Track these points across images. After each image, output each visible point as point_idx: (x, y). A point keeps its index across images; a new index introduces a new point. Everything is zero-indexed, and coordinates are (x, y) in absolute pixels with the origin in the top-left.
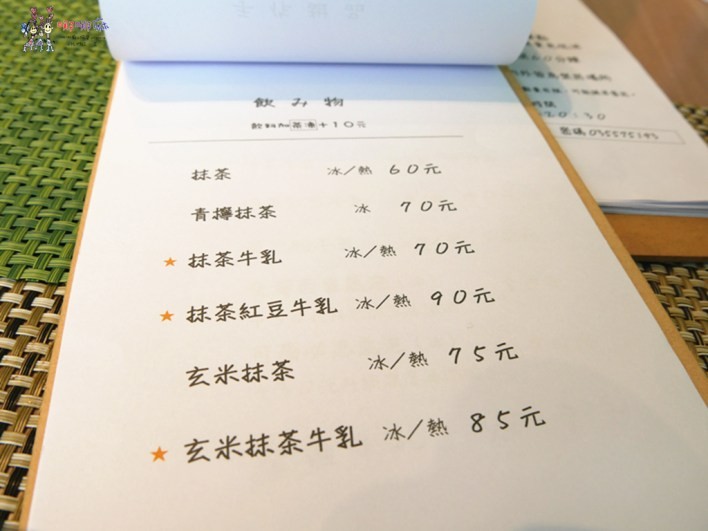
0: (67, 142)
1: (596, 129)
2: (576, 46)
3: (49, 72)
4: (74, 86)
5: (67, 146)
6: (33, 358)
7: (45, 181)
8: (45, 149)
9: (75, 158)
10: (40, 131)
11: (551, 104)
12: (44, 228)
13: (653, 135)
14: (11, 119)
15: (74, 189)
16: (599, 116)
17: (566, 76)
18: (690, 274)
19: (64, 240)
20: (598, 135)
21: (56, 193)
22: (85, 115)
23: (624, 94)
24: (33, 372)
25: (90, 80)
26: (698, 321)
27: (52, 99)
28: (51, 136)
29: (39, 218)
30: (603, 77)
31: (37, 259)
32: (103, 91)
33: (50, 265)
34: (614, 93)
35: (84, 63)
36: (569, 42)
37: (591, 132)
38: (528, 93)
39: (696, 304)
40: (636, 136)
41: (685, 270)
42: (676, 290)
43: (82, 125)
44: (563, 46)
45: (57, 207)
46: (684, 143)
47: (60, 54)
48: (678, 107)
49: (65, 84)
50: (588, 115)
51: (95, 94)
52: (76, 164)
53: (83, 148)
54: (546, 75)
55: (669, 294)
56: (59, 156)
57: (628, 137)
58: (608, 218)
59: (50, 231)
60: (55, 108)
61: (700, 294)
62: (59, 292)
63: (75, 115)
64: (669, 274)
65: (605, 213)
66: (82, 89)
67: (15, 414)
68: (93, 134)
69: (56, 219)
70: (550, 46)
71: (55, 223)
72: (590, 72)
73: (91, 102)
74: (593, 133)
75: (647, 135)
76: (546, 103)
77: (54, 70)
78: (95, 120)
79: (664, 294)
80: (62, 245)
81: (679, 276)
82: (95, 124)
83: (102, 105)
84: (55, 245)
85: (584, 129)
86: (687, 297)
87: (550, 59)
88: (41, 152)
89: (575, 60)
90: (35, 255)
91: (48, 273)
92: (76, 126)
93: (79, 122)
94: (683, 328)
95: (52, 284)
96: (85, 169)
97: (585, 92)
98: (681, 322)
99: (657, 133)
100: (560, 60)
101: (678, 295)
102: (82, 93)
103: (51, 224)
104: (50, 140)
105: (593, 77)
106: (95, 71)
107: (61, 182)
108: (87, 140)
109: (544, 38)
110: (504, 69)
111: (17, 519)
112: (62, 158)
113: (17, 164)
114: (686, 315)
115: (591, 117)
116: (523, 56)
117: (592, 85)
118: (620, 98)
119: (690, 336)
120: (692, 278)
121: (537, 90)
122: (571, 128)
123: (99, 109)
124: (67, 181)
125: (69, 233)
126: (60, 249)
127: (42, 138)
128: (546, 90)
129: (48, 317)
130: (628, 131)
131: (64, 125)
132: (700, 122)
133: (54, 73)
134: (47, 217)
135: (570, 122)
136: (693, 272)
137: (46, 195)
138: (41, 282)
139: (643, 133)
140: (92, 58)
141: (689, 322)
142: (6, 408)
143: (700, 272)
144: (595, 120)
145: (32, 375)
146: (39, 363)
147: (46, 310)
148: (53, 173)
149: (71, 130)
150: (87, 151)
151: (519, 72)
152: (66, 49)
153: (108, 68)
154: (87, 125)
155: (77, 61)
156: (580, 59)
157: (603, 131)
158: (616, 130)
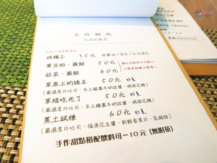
0: (23, 44)
2: (173, 11)
3: (16, 22)
4: (24, 26)
5: (23, 46)
6: (19, 110)
7: (17, 56)
8: (17, 46)
9: (26, 49)
10: (15, 41)
11: (165, 30)
12: (19, 71)
13: (195, 39)
14: (6, 37)
15: (26, 59)
16: (180, 33)
17: (170, 21)
18: (206, 80)
19: (25, 75)
20: (179, 39)
21: (21, 60)
22: (28, 36)
23: (187, 26)
24: (19, 114)
25: (28, 24)
26: (208, 94)
27: (17, 31)
28: (18, 42)
29: (17, 68)
30: (181, 21)
31: (17, 80)
32: (33, 28)
33: (21, 82)
34: (184, 26)
37: (177, 38)
38: (159, 26)
39: (208, 89)
40: (190, 39)
41: (205, 79)
42: (202, 85)
43: (27, 39)
44: (169, 11)
45: (22, 64)
46: (204, 41)
47: (19, 16)
48: (202, 30)
49: (21, 26)
50: (176, 33)
51: (30, 29)
52: (26, 51)
53: (28, 46)
54: (164, 21)
55: (200, 86)
56: (21, 49)
57: (188, 39)
58: (182, 64)
59: (20, 72)
60: (19, 34)
61: (209, 86)
62: (25, 90)
63: (25, 36)
64: (200, 81)
65: (181, 63)
66: (26, 27)
67: (15, 126)
68: (31, 42)
69: (22, 68)
70: (165, 11)
71: (22, 69)
72: (177, 20)
73: (29, 32)
74: (178, 38)
75: (194, 39)
76: (164, 29)
77: (17, 21)
78: (31, 37)
79: (198, 86)
80: (24, 76)
81: (203, 81)
82: (31, 38)
83: (33, 33)
84: (22, 76)
85: (175, 37)
86: (205, 87)
87: (165, 15)
88: (16, 47)
89: (172, 15)
90: (17, 79)
91: (21, 84)
92: (25, 39)
93: (26, 38)
94: (204, 96)
95: (22, 88)
96: (29, 52)
97: (175, 26)
98: (203, 94)
99: (196, 38)
100: (168, 15)
101: (202, 87)
102: (26, 29)
103: (20, 70)
104: (18, 44)
105: (178, 21)
106: (30, 21)
107: (22, 57)
108: (29, 43)
109: (163, 9)
110: (151, 18)
111: (18, 156)
112: (22, 49)
113: (9, 51)
114: (205, 92)
115: (177, 34)
116: (156, 14)
117: (177, 23)
119: (206, 99)
120: (206, 81)
121: (161, 25)
122: (171, 37)
123: (32, 34)
125: (26, 72)
126: (24, 77)
127: (16, 43)
128: (164, 25)
129: (22, 98)
130: (188, 38)
131: (22, 39)
132: (209, 34)
133: (18, 22)
134: (19, 68)
135: (171, 35)
136: (207, 80)
137: (18, 61)
138: (19, 87)
139: (192, 38)
140: (29, 17)
141: (206, 95)
142: (12, 125)
143: (209, 80)
144: (179, 35)
145: (18, 115)
146: (20, 111)
147: (21, 96)
148: (20, 54)
149: (24, 40)
150: (29, 47)
151: (156, 20)
152: (20, 15)
153: (34, 21)
154: (29, 39)
155: (24, 19)
156: (174, 15)
157: (181, 38)
158: (184, 37)
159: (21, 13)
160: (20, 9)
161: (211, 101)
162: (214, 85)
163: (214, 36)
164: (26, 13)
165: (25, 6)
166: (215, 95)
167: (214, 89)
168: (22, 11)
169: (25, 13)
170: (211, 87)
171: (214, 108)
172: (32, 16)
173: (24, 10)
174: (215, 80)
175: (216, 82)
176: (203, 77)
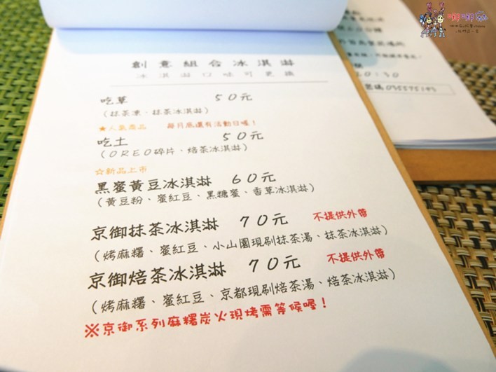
1: (391, 84)
2: (380, 20)
4: (8, 59)
11: (359, 66)
13: (433, 88)
15: (6, 142)
16: (394, 75)
17: (371, 43)
18: (455, 193)
20: (393, 89)
22: (17, 82)
23: (413, 57)
25: (21, 54)
26: (459, 229)
30: (399, 44)
34: (406, 56)
35: (16, 41)
36: (375, 16)
37: (387, 87)
39: (458, 216)
40: (420, 89)
41: (452, 190)
42: (444, 206)
43: (13, 90)
44: (371, 20)
46: (454, 94)
48: (452, 64)
50: (386, 74)
51: (23, 65)
52: (8, 122)
53: (13, 109)
55: (439, 209)
57: (414, 90)
58: (398, 152)
61: (461, 208)
63: (8, 83)
64: (440, 194)
65: (396, 148)
66: (14, 62)
70: (362, 19)
72: (390, 40)
73: (21, 72)
74: (389, 88)
75: (428, 89)
76: (356, 64)
78: (23, 86)
79: (435, 209)
81: (447, 195)
85: (382, 85)
86: (452, 211)
87: (362, 29)
89: (379, 30)
92: (8, 91)
93: (11, 88)
94: (448, 235)
96: (15, 125)
97: (385, 56)
98: (446, 229)
99: (435, 87)
100: (369, 30)
101: (445, 209)
102: (15, 65)
105: (391, 44)
106: (25, 47)
108: (17, 102)
109: (358, 13)
110: (331, 34)
114: (450, 224)
115: (388, 76)
116: (340, 27)
117: (390, 50)
118: (411, 60)
119: (452, 241)
120: (456, 196)
121: (350, 54)
122: (373, 85)
123: (26, 77)
128: (356, 55)
130: (414, 86)
132: (469, 74)
135: (372, 80)
136: (457, 192)
139: (425, 87)
140: (23, 36)
141: (452, 230)
143: (463, 191)
144: (391, 79)
149: (5, 94)
150: (16, 111)
154: (17, 89)
155: (11, 40)
156: (383, 30)
157: (396, 86)
158: (405, 85)
159: (5, 25)
161: (466, 247)
162: (475, 205)
163: (482, 80)
164: (19, 25)
165: (16, 9)
166: (476, 231)
167: (475, 214)
168: (9, 21)
169: (15, 26)
170: (466, 209)
171: (473, 264)
173: (15, 18)
174: (479, 193)
175: (479, 199)
176: (447, 184)
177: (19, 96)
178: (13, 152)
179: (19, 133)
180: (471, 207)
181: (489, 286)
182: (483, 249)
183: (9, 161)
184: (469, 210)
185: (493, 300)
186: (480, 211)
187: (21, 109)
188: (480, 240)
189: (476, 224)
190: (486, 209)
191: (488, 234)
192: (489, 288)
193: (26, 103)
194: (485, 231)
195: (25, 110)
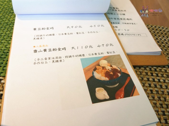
0: (2, 40)
1: (126, 33)
2: (125, 11)
9: (4, 44)
11: (117, 27)
13: (140, 35)
15: (4, 52)
17: (121, 19)
22: (7, 33)
23: (135, 24)
25: (8, 23)
26: (145, 81)
30: (130, 19)
32: (11, 26)
34: (132, 24)
38: (112, 24)
39: (145, 76)
40: (136, 35)
41: (144, 68)
42: (141, 73)
43: (6, 35)
44: (122, 11)
46: (147, 37)
48: (147, 26)
49: (2, 25)
50: (125, 30)
51: (9, 27)
52: (4, 46)
53: (6, 42)
54: (117, 19)
55: (139, 74)
58: (128, 56)
61: (146, 74)
63: (4, 33)
64: (140, 69)
66: (6, 26)
70: (119, 10)
73: (8, 29)
74: (126, 34)
75: (138, 35)
76: (115, 27)
78: (9, 34)
81: (142, 70)
83: (11, 30)
85: (123, 34)
86: (143, 75)
87: (118, 14)
89: (124, 14)
92: (4, 36)
97: (125, 23)
99: (141, 34)
100: (121, 14)
101: (141, 75)
102: (6, 27)
105: (128, 19)
106: (9, 21)
108: (7, 39)
109: (118, 9)
112: (1, 44)
114: (142, 79)
115: (126, 30)
117: (127, 21)
120: (145, 70)
121: (114, 23)
124: (2, 50)
128: (116, 23)
130: (134, 34)
131: (2, 35)
132: (153, 29)
135: (121, 32)
139: (137, 34)
140: (9, 17)
141: (142, 81)
143: (147, 68)
144: (127, 31)
149: (3, 37)
150: (7, 42)
151: (110, 18)
152: (2, 15)
153: (13, 20)
154: (7, 35)
155: (5, 18)
156: (125, 14)
157: (128, 34)
158: (131, 34)
159: (3, 13)
160: (2, 10)
161: (146, 86)
162: (150, 73)
163: (157, 31)
164: (8, 13)
165: (7, 8)
166: (150, 81)
167: (150, 76)
168: (4, 12)
169: (6, 14)
170: (148, 74)
171: (148, 92)
172: (12, 16)
173: (6, 11)
174: (152, 69)
175: (152, 71)
176: (142, 66)
177: (8, 37)
178: (6, 56)
179: (8, 50)
180: (149, 74)
181: (152, 99)
182: (152, 87)
183: (5, 59)
184: (148, 75)
185: (153, 103)
186: (152, 75)
187: (8, 42)
188: (151, 84)
189: (151, 79)
190: (154, 74)
191: (154, 83)
192: (152, 100)
193: (10, 40)
194: (153, 82)
195: (9, 42)
